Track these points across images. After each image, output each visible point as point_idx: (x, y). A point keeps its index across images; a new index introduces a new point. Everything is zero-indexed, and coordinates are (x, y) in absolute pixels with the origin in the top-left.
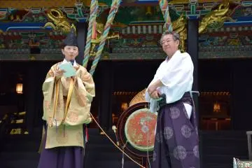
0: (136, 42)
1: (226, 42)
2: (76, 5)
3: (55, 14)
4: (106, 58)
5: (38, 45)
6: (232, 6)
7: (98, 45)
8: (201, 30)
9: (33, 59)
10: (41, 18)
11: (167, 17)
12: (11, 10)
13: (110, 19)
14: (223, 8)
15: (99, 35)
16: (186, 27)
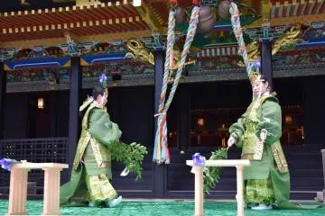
0: (211, 65)
1: (297, 61)
2: (153, 35)
3: (134, 44)
4: (183, 81)
5: (119, 72)
6: (303, 28)
7: (175, 71)
8: (274, 52)
9: (115, 85)
10: (122, 49)
11: (241, 43)
12: (95, 43)
13: (187, 47)
14: (294, 30)
15: (176, 62)
16: (260, 49)
